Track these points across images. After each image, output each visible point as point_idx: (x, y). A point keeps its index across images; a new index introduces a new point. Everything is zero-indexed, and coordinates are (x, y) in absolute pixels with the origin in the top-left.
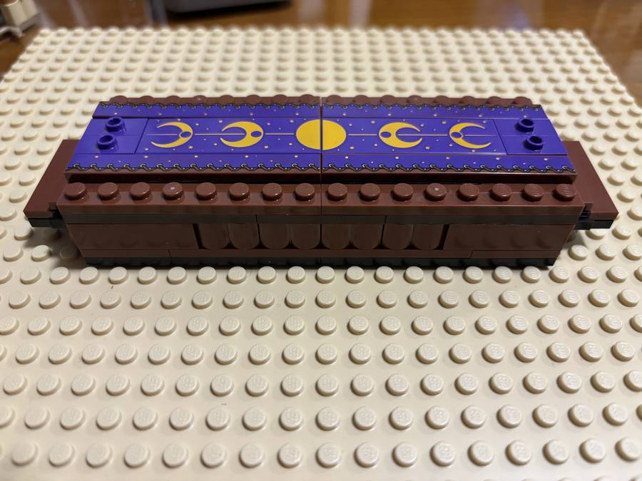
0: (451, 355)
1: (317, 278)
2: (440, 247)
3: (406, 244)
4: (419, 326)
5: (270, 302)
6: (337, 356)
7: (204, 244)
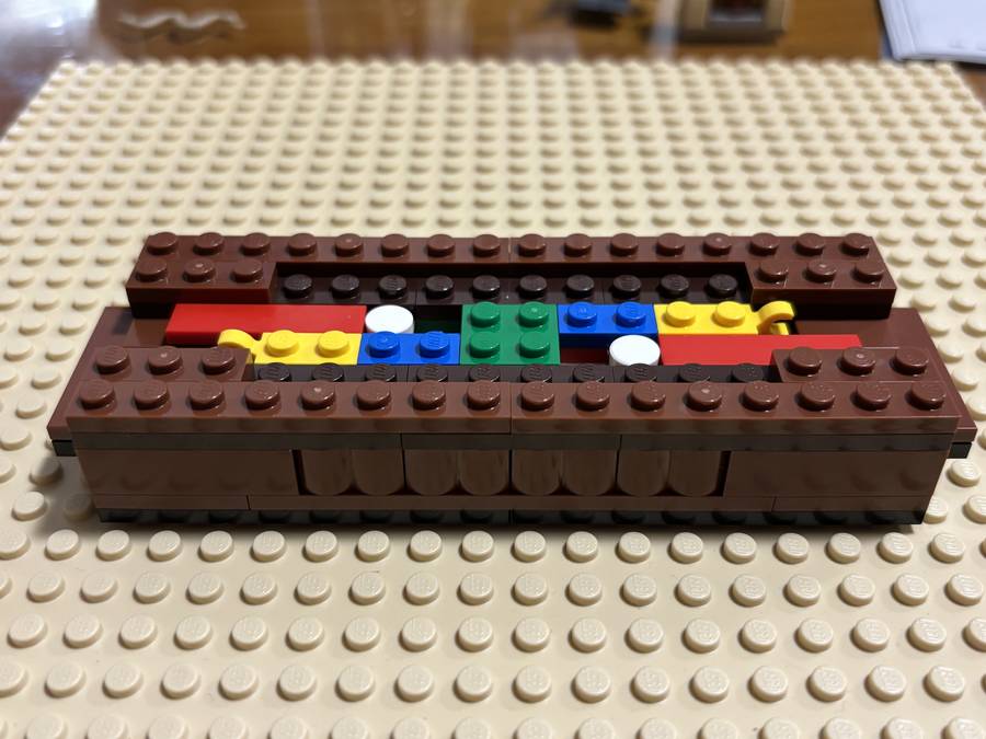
0: (752, 688)
1: (513, 551)
2: (719, 492)
3: (659, 487)
4: (694, 637)
5: (433, 592)
6: (550, 689)
7: (310, 485)
